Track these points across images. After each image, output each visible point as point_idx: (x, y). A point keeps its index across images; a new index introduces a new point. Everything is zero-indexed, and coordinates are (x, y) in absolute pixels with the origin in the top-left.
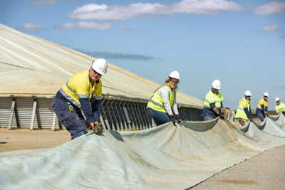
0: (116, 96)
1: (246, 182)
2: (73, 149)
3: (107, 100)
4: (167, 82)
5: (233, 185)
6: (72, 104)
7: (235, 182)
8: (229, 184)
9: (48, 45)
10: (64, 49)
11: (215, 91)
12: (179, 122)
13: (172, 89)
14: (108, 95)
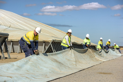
0: (58, 41)
1: (108, 74)
2: (26, 61)
3: (55, 42)
4: (67, 33)
5: (103, 74)
6: (26, 43)
7: (104, 73)
8: (101, 74)
9: (33, 21)
10: (39, 23)
11: (87, 38)
12: (72, 48)
13: (69, 36)
14: (55, 40)
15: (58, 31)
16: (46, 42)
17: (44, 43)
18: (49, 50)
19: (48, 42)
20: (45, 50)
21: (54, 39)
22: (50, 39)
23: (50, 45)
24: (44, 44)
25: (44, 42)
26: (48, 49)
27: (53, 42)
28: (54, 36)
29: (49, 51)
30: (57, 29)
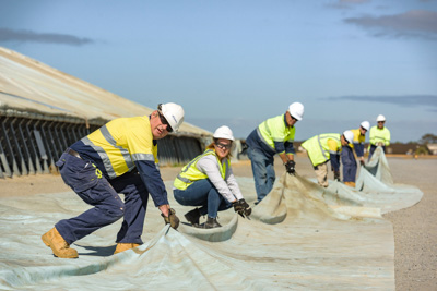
3: (3, 117)
14: (6, 108)
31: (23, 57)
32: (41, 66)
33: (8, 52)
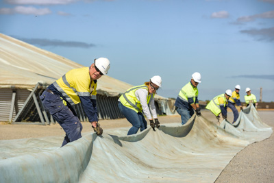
4: (147, 84)
12: (158, 127)
15: (55, 58)
16: (19, 89)
17: (14, 92)
18: (29, 113)
19: (26, 89)
20: (17, 113)
21: (42, 82)
22: (31, 83)
23: (32, 98)
24: (14, 95)
25: (15, 90)
26: (26, 109)
27: (40, 89)
28: (41, 72)
29: (27, 116)
30: (51, 53)
31: (55, 55)
32: (66, 60)
33: (47, 52)
